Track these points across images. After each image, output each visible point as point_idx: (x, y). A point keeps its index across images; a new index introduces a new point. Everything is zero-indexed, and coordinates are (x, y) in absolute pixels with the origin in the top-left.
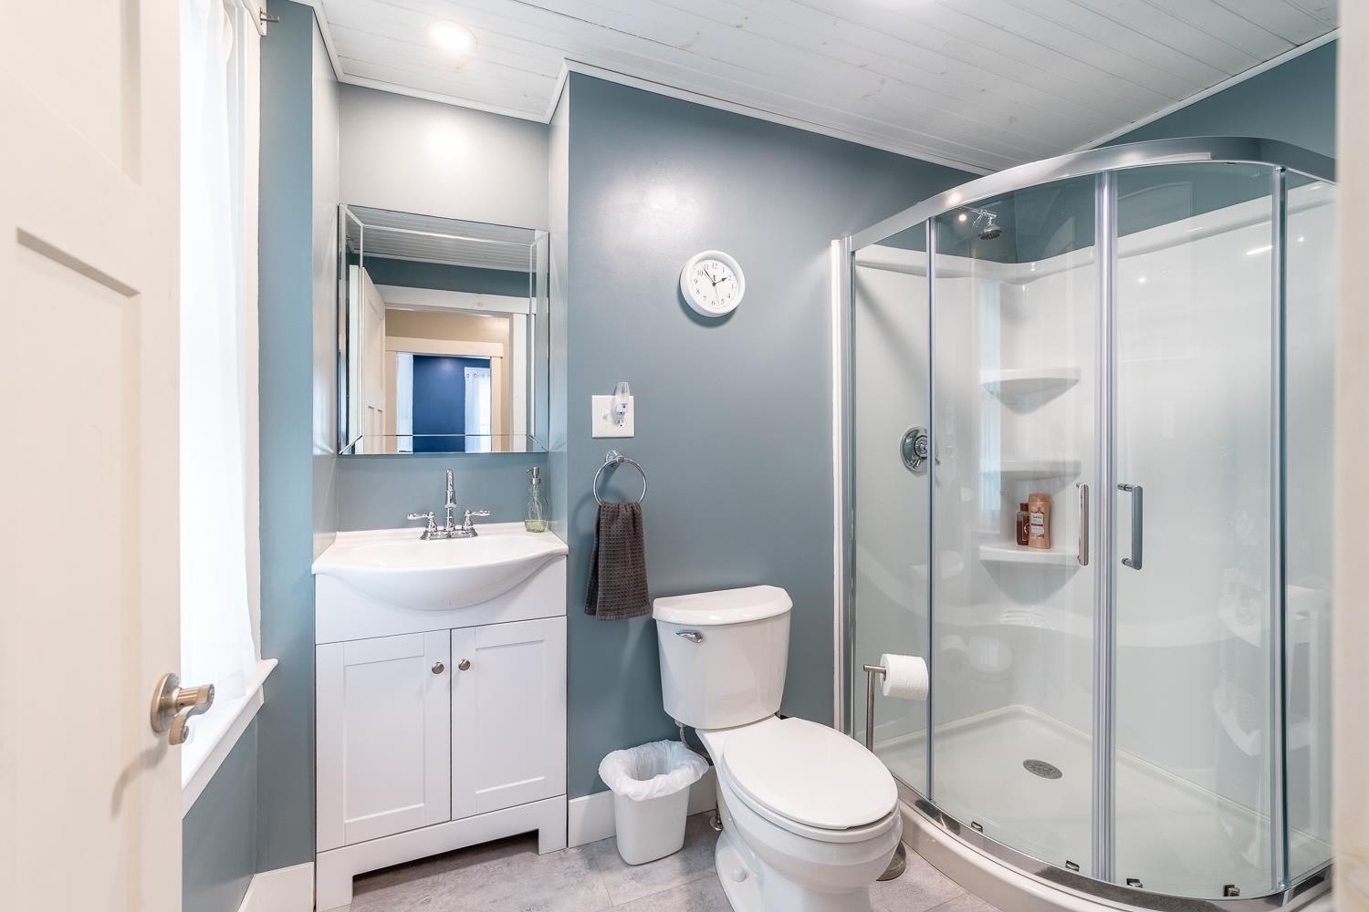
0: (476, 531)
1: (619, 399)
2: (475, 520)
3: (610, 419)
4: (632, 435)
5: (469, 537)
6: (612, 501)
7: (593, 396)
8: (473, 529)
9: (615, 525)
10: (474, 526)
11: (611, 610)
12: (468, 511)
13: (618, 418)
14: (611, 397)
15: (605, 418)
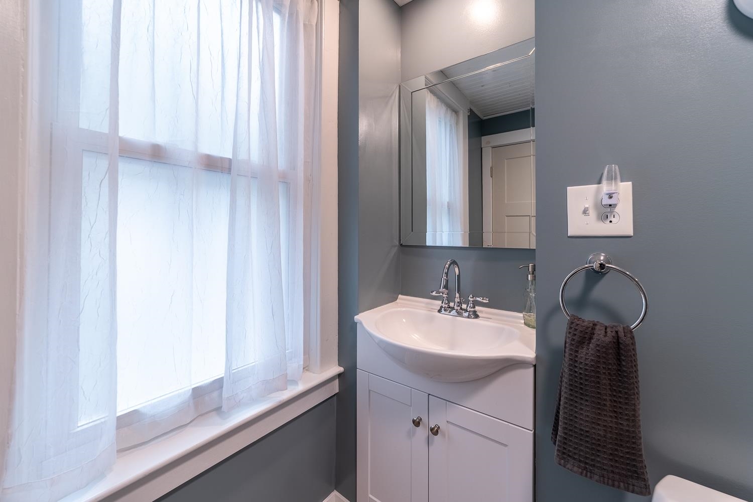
0: (478, 313)
1: (605, 187)
2: (476, 303)
3: (592, 213)
4: (631, 233)
5: (471, 318)
6: (589, 316)
7: (568, 188)
8: (475, 312)
9: (584, 351)
10: (477, 308)
11: (574, 459)
12: (471, 296)
13: (606, 211)
14: (595, 186)
15: (585, 212)
